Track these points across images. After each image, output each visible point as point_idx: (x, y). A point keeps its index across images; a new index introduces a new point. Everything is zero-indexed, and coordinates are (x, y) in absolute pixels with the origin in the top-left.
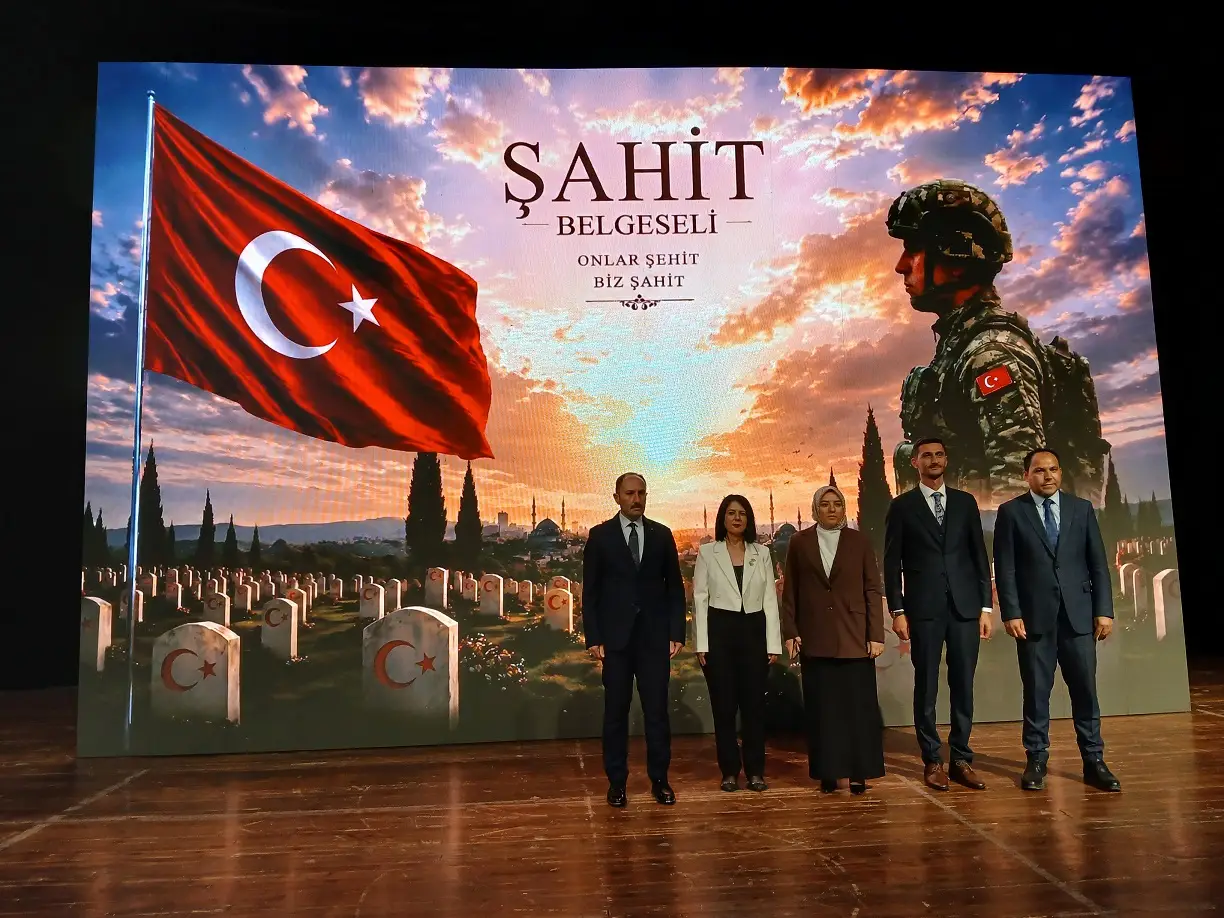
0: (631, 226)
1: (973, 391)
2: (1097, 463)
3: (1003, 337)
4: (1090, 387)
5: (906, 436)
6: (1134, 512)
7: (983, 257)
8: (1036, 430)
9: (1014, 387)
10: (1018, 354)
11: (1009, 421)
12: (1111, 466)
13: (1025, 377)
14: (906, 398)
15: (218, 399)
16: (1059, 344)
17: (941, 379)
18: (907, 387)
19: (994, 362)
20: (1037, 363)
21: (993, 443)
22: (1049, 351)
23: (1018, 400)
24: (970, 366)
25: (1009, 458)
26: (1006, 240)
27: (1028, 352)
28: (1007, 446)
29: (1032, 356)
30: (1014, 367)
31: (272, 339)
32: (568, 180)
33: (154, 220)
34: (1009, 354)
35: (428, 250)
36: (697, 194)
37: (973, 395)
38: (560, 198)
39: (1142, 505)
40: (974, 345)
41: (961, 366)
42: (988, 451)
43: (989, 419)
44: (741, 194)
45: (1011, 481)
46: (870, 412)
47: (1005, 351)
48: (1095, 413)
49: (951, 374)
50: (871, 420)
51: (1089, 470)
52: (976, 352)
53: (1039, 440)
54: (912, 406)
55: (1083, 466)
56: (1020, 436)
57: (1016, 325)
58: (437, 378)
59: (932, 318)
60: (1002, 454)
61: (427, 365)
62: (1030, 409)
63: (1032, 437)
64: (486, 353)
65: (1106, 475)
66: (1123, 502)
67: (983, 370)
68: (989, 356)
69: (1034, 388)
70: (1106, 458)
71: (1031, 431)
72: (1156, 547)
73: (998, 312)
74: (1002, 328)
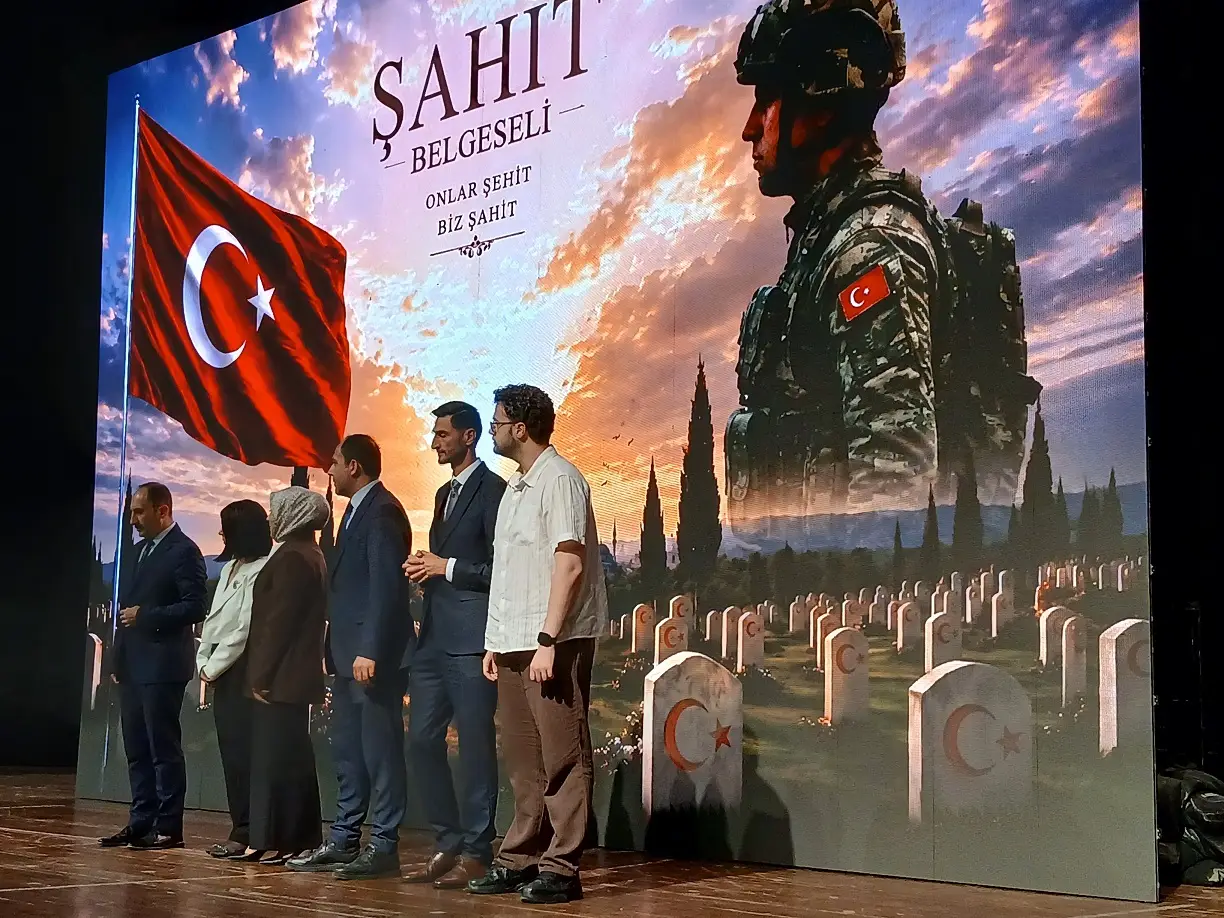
0: (472, 143)
1: (834, 315)
2: (1015, 423)
3: (881, 217)
4: (1013, 283)
5: (742, 401)
6: (1074, 511)
7: (860, 84)
8: (920, 370)
9: (891, 301)
10: (902, 242)
11: (881, 361)
12: (1040, 425)
13: (910, 280)
14: (744, 341)
15: (170, 420)
16: (969, 212)
17: (791, 305)
18: (747, 321)
19: (866, 260)
20: (931, 252)
21: (856, 401)
22: (951, 228)
23: (898, 323)
24: (832, 273)
25: (877, 425)
26: (896, 45)
27: (918, 236)
28: (877, 404)
29: (924, 241)
30: (894, 266)
31: (203, 349)
32: (424, 98)
33: (137, 234)
34: (889, 243)
35: (313, 220)
36: (534, 84)
37: (833, 323)
38: (417, 125)
39: (1089, 496)
40: (840, 237)
41: (821, 276)
42: (848, 414)
43: (852, 362)
44: (576, 70)
45: (877, 463)
46: (701, 367)
47: (882, 241)
48: (1018, 330)
49: (804, 290)
50: (701, 378)
51: (1002, 436)
52: (842, 249)
53: (924, 390)
54: (752, 351)
55: (993, 431)
56: (896, 384)
57: (904, 193)
58: (312, 375)
59: (786, 203)
60: (867, 418)
61: (305, 361)
62: (914, 335)
63: (914, 385)
64: (349, 338)
65: (1029, 443)
66: (1054, 491)
67: (851, 278)
68: (858, 253)
69: (923, 299)
70: (1032, 409)
71: (913, 374)
72: (1110, 576)
73: (878, 175)
74: (880, 202)
